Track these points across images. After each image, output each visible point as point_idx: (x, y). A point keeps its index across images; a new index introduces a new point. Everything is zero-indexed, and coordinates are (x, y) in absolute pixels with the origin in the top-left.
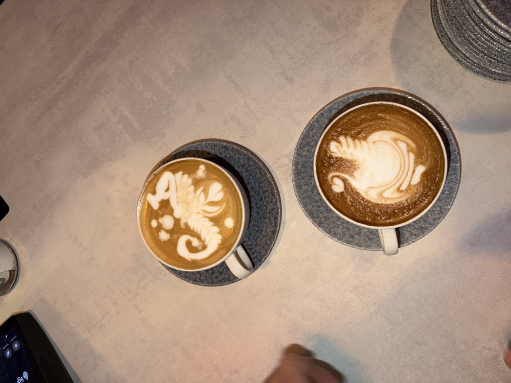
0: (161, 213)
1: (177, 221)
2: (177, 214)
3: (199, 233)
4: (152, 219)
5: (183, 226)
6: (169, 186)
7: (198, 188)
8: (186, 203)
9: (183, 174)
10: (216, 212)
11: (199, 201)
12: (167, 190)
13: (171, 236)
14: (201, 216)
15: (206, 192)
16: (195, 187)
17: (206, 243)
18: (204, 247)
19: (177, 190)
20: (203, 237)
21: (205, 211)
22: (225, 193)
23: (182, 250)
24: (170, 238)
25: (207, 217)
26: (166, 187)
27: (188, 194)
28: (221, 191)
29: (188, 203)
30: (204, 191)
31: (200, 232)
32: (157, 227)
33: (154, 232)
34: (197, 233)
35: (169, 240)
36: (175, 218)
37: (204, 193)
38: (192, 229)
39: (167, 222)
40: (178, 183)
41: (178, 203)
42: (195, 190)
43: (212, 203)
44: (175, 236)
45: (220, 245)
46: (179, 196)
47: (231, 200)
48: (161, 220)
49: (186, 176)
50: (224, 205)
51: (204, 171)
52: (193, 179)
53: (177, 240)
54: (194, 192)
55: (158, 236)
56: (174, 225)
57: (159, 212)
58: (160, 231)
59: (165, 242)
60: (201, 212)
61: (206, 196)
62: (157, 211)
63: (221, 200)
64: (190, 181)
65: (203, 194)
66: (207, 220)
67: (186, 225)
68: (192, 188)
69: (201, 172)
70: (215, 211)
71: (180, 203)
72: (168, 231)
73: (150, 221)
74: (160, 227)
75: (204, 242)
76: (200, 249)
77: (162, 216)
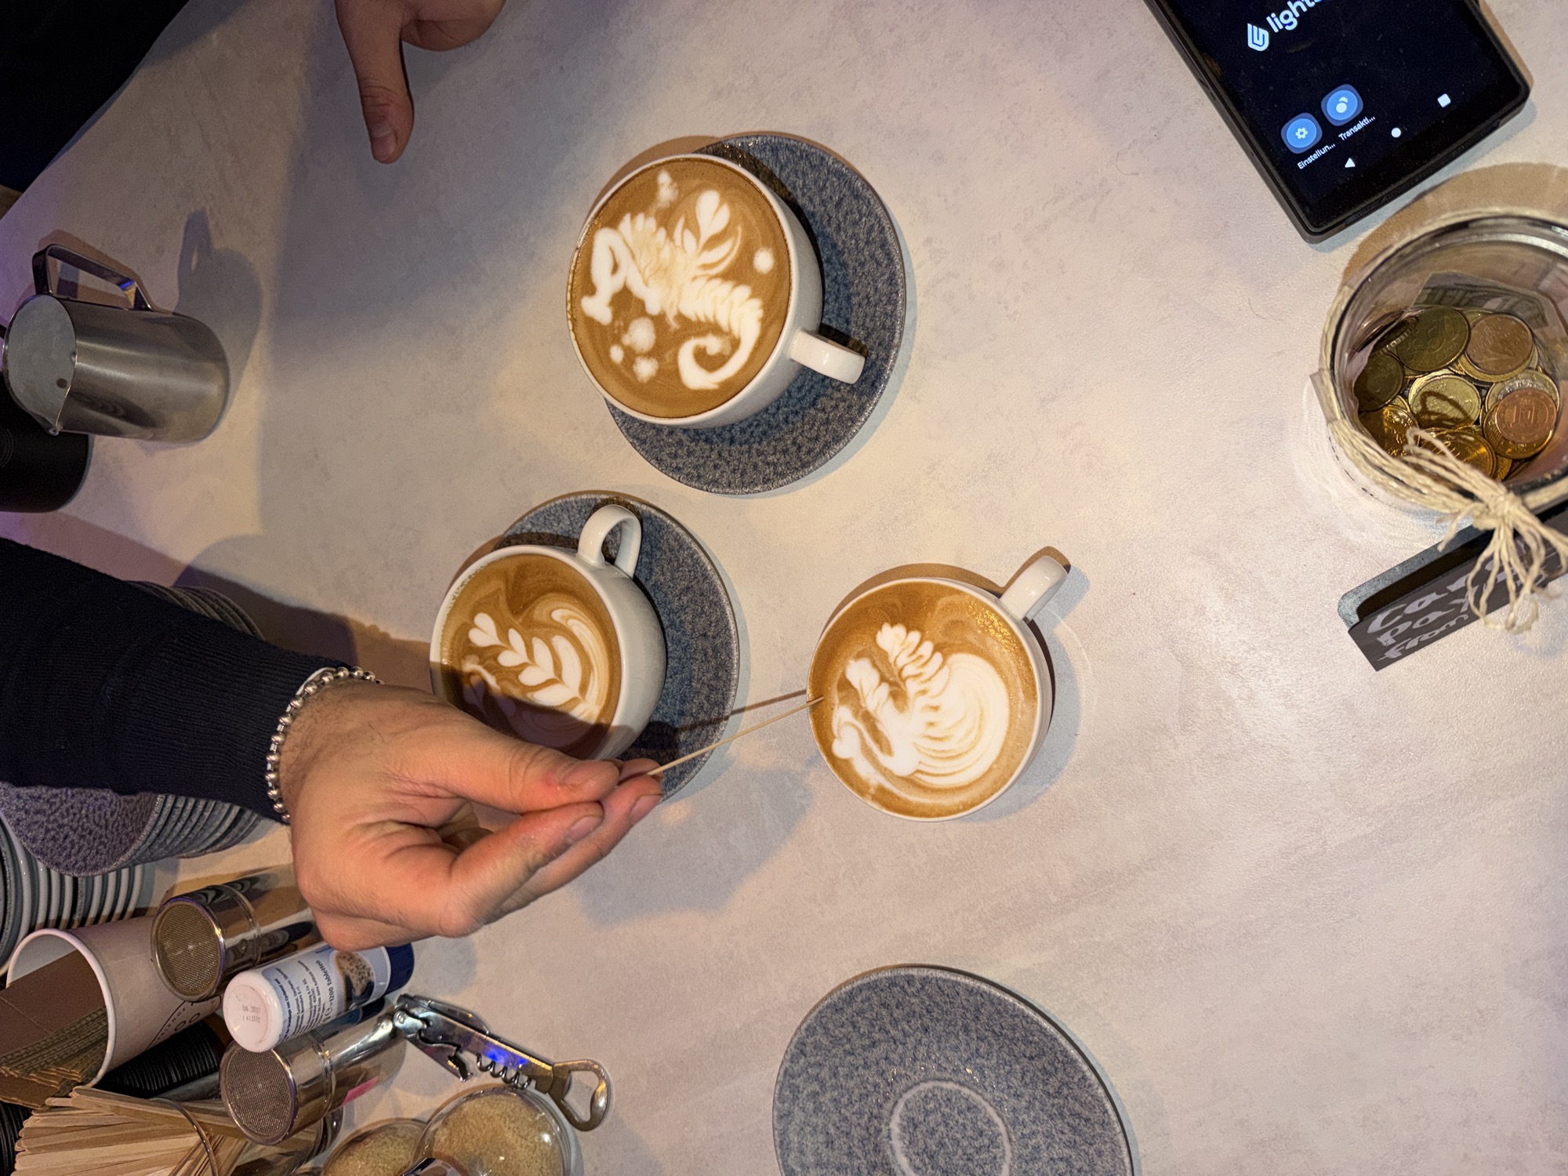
0: (622, 324)
1: (659, 321)
2: (653, 308)
3: (711, 319)
4: (609, 347)
5: (674, 325)
6: (614, 259)
7: (674, 226)
8: (663, 272)
9: (632, 218)
10: (728, 255)
11: (685, 252)
12: (615, 268)
13: (660, 359)
14: (701, 282)
15: (693, 226)
16: (666, 228)
17: (736, 332)
18: (735, 344)
19: (633, 256)
20: (723, 323)
21: (705, 267)
22: (732, 204)
23: (695, 377)
24: (660, 366)
25: (716, 276)
26: (609, 265)
27: (659, 250)
28: (721, 204)
29: (666, 270)
30: (686, 226)
31: (714, 317)
32: (624, 360)
33: (623, 371)
34: (708, 323)
35: (660, 372)
36: (653, 318)
37: (690, 230)
38: (694, 319)
39: (641, 335)
40: (630, 240)
41: (646, 283)
42: (670, 235)
43: (715, 240)
44: (667, 356)
45: (763, 320)
46: (643, 267)
47: (747, 211)
48: (627, 340)
49: (640, 218)
50: (740, 229)
51: (671, 184)
52: (656, 216)
53: (675, 361)
54: (668, 241)
55: (634, 375)
56: (657, 332)
57: (617, 324)
58: (633, 362)
59: (652, 381)
60: (700, 272)
61: (696, 233)
62: (612, 324)
63: (728, 225)
64: (652, 223)
65: (688, 234)
66: (718, 281)
67: (681, 317)
68: (662, 233)
69: (666, 188)
70: (726, 252)
71: (651, 282)
72: (649, 355)
73: (608, 353)
74: (631, 355)
75: (729, 333)
76: (727, 353)
77: (626, 329)
